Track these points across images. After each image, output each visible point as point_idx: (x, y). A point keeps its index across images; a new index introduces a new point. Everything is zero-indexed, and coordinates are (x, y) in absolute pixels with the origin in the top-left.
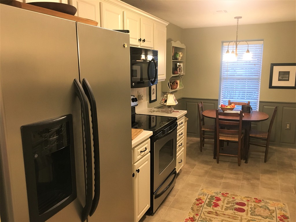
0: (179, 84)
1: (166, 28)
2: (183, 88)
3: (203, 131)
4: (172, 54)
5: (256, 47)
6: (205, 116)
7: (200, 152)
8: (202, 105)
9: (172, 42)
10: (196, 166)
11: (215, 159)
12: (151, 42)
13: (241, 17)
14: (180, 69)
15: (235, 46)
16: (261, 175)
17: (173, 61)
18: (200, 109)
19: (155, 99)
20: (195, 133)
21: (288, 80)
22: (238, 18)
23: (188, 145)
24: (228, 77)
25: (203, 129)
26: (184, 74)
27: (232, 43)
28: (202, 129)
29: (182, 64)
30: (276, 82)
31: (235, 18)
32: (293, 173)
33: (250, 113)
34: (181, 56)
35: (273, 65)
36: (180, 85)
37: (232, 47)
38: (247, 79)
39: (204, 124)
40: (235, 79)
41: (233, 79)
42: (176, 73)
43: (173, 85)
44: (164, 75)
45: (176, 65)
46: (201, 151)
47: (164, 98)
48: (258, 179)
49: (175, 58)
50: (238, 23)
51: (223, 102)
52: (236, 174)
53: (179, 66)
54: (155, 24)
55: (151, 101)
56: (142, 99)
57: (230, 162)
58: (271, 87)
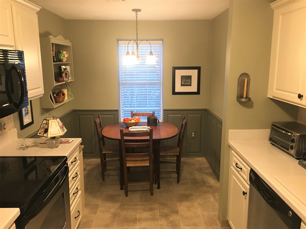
0: (66, 95)
1: (37, 15)
2: (73, 98)
3: (105, 154)
4: (52, 54)
5: (155, 47)
6: (105, 137)
7: (102, 181)
8: (100, 120)
9: (50, 36)
10: (99, 209)
11: (122, 190)
12: (8, 36)
13: (140, 10)
14: (66, 74)
15: (136, 46)
16: (178, 204)
17: (54, 64)
18: (98, 126)
19: (31, 121)
20: (93, 153)
21: (190, 85)
22: (136, 11)
23: (86, 172)
24: (127, 82)
25: (105, 152)
26: (73, 80)
27: (132, 42)
28: (103, 152)
29: (68, 68)
30: (179, 88)
31: (133, 10)
32: (209, 193)
33: (157, 126)
34: (66, 56)
35: (175, 68)
36: (68, 95)
37: (132, 46)
38: (148, 84)
39: (104, 144)
40: (135, 84)
41: (133, 84)
42: (61, 80)
43: (58, 97)
44: (40, 88)
45: (60, 68)
46: (104, 180)
47: (42, 126)
48: (177, 212)
49: (57, 59)
50: (137, 17)
51: (123, 111)
52: (151, 210)
53: (65, 69)
54: (14, 7)
55: (23, 127)
56: (4, 129)
57: (141, 191)
58: (174, 93)
